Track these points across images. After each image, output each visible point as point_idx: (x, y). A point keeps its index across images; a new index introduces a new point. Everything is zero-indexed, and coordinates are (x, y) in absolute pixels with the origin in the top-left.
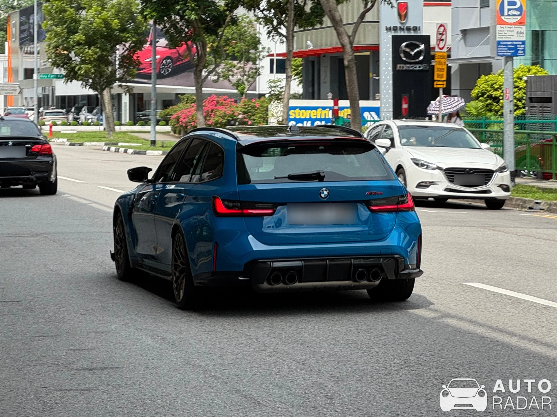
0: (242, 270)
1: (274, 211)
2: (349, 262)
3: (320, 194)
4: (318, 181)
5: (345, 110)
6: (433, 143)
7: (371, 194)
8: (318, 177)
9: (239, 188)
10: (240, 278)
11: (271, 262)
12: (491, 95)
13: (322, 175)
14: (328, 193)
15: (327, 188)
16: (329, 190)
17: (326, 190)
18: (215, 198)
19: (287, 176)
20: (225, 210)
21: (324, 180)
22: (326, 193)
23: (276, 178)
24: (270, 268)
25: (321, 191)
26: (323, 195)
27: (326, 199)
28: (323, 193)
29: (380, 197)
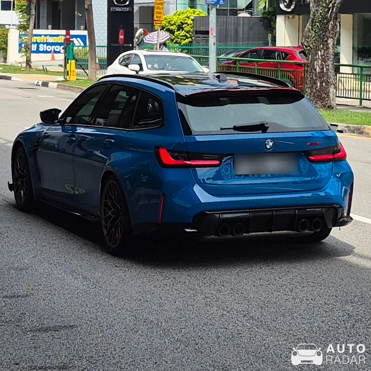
0: (191, 222)
1: (221, 162)
2: (294, 212)
3: (266, 145)
4: (260, 132)
5: (60, 36)
6: (170, 68)
7: (311, 144)
8: (262, 128)
9: (185, 139)
10: (187, 230)
11: (219, 214)
12: (169, 29)
13: (266, 126)
14: (273, 144)
15: (272, 139)
16: (274, 142)
17: (271, 142)
18: (158, 147)
19: (232, 127)
20: (173, 161)
21: (267, 132)
22: (271, 144)
23: (222, 129)
24: (219, 220)
25: (267, 143)
26: (268, 147)
27: (271, 150)
28: (268, 144)
29: (319, 147)
